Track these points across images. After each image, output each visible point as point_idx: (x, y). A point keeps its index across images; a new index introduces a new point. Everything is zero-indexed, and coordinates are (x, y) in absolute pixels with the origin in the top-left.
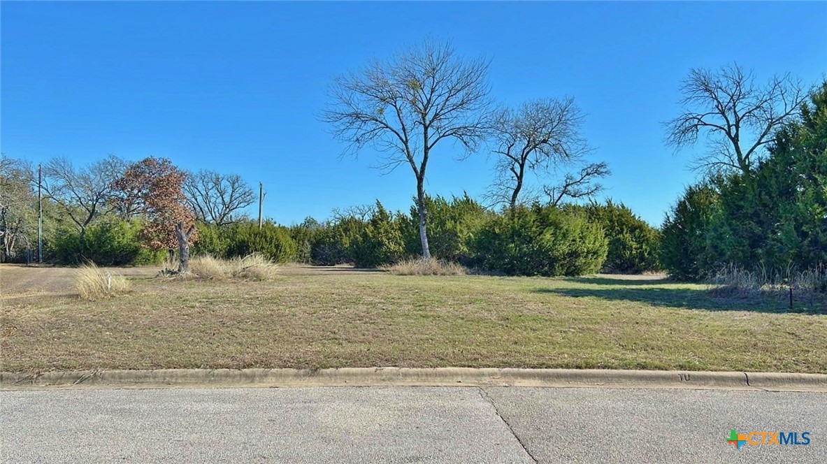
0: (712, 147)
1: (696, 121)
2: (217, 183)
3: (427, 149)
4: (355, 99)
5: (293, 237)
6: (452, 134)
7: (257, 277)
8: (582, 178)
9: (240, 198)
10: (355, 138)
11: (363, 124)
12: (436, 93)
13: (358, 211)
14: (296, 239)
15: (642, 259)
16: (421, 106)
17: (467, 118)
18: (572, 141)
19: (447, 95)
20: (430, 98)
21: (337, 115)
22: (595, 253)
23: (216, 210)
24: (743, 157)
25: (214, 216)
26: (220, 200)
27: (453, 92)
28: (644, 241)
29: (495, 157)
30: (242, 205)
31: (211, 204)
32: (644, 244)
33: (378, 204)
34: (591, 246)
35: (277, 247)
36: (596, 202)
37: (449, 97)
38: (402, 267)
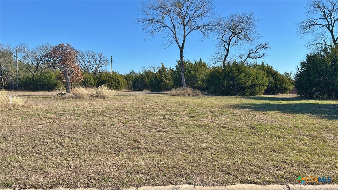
0: (315, 36)
1: (312, 23)
2: (93, 56)
3: (185, 36)
4: (151, 13)
5: (125, 79)
6: (197, 29)
7: (103, 96)
8: (257, 50)
9: (103, 63)
10: (151, 31)
11: (155, 24)
12: (189, 9)
13: (152, 68)
14: (126, 80)
15: (277, 88)
16: (182, 16)
17: (204, 21)
18: (252, 32)
19: (195, 10)
20: (186, 12)
21: (143, 20)
22: (262, 85)
23: (93, 67)
24: (335, 40)
25: (92, 70)
26: (95, 63)
27: (197, 8)
28: (277, 80)
29: (216, 41)
30: (104, 65)
31: (91, 65)
32: (277, 82)
33: (162, 64)
34: (261, 82)
35: (118, 83)
36: (257, 63)
37: (195, 11)
38: (173, 92)
